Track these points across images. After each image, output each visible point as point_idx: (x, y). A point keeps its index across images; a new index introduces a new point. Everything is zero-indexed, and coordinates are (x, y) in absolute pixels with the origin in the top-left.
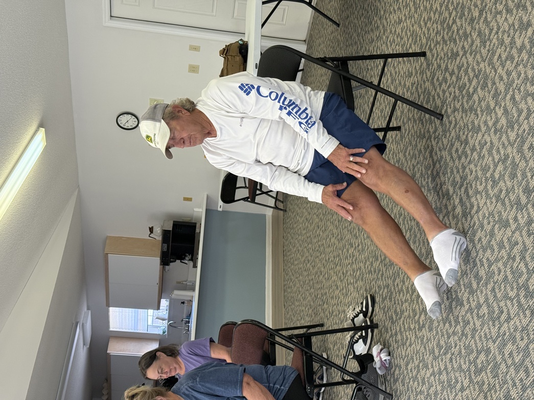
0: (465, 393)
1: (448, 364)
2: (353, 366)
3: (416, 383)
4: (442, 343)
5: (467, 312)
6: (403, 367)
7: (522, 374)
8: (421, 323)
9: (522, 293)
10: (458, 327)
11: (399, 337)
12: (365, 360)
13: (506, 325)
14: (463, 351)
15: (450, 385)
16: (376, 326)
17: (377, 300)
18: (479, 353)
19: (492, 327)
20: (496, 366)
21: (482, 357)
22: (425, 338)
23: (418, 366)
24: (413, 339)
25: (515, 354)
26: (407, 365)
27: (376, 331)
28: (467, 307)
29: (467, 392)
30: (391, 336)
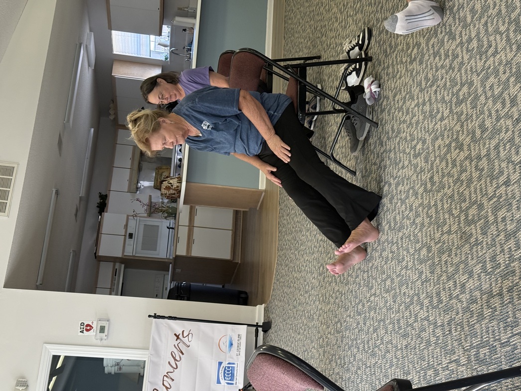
0: (444, 122)
1: (432, 96)
2: (345, 97)
3: (401, 113)
4: (430, 76)
5: (457, 47)
6: (391, 98)
7: (499, 105)
8: (413, 57)
9: (513, 28)
10: (447, 61)
11: (391, 70)
12: (357, 92)
13: (492, 59)
14: (448, 84)
15: (431, 115)
16: (370, 59)
17: (374, 33)
18: (462, 85)
19: (478, 61)
20: (477, 98)
21: (465, 89)
22: (415, 71)
23: (405, 97)
24: (403, 72)
25: (495, 87)
26: (395, 97)
27: (369, 64)
28: (458, 41)
29: (446, 121)
30: (384, 69)
